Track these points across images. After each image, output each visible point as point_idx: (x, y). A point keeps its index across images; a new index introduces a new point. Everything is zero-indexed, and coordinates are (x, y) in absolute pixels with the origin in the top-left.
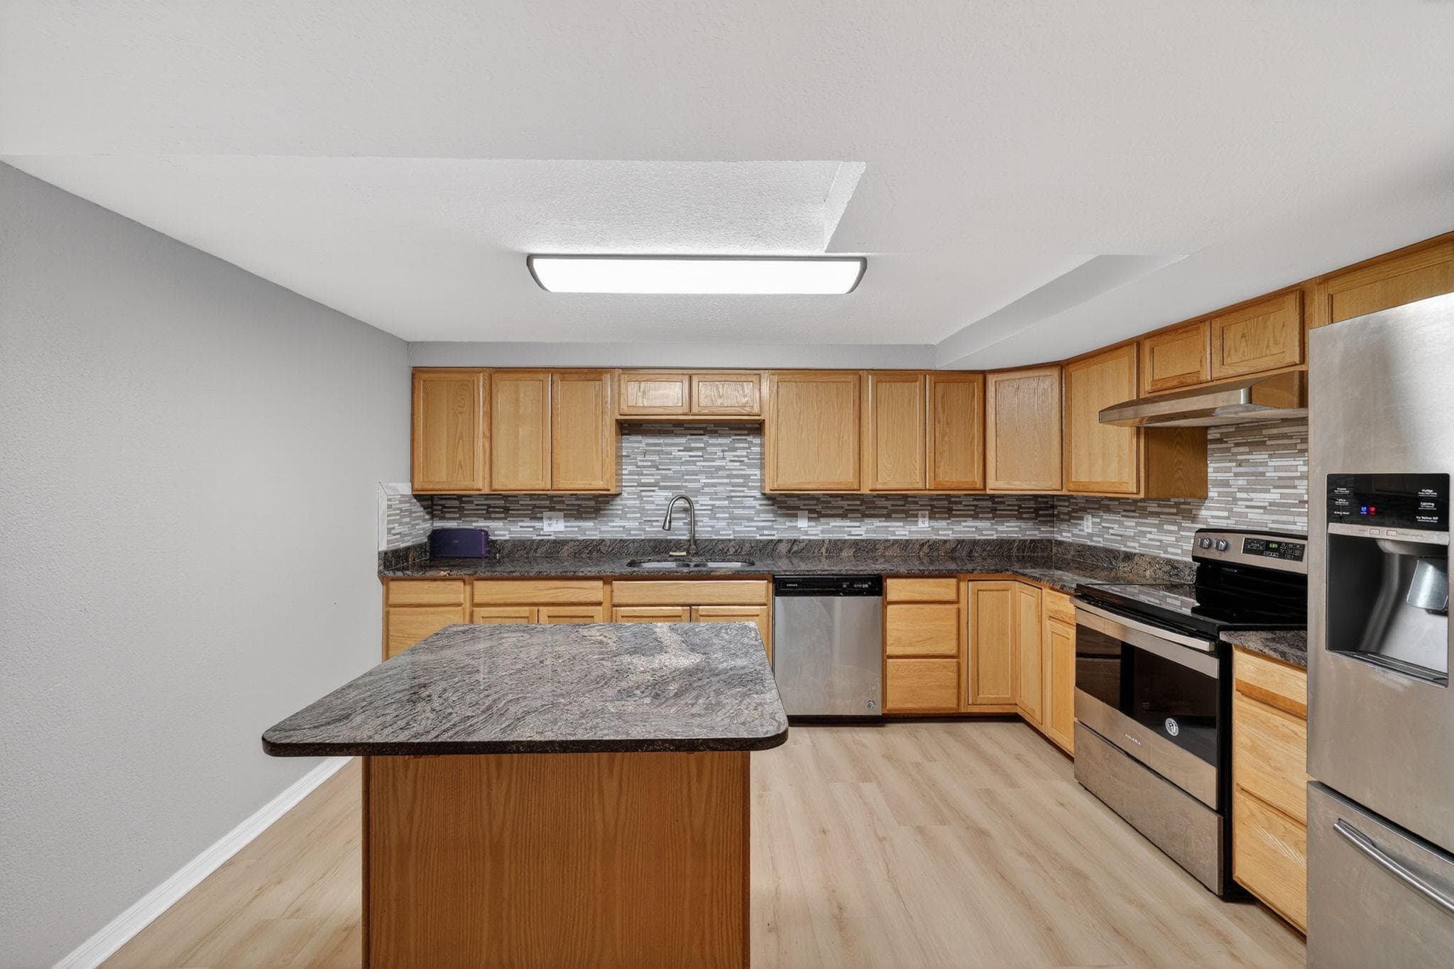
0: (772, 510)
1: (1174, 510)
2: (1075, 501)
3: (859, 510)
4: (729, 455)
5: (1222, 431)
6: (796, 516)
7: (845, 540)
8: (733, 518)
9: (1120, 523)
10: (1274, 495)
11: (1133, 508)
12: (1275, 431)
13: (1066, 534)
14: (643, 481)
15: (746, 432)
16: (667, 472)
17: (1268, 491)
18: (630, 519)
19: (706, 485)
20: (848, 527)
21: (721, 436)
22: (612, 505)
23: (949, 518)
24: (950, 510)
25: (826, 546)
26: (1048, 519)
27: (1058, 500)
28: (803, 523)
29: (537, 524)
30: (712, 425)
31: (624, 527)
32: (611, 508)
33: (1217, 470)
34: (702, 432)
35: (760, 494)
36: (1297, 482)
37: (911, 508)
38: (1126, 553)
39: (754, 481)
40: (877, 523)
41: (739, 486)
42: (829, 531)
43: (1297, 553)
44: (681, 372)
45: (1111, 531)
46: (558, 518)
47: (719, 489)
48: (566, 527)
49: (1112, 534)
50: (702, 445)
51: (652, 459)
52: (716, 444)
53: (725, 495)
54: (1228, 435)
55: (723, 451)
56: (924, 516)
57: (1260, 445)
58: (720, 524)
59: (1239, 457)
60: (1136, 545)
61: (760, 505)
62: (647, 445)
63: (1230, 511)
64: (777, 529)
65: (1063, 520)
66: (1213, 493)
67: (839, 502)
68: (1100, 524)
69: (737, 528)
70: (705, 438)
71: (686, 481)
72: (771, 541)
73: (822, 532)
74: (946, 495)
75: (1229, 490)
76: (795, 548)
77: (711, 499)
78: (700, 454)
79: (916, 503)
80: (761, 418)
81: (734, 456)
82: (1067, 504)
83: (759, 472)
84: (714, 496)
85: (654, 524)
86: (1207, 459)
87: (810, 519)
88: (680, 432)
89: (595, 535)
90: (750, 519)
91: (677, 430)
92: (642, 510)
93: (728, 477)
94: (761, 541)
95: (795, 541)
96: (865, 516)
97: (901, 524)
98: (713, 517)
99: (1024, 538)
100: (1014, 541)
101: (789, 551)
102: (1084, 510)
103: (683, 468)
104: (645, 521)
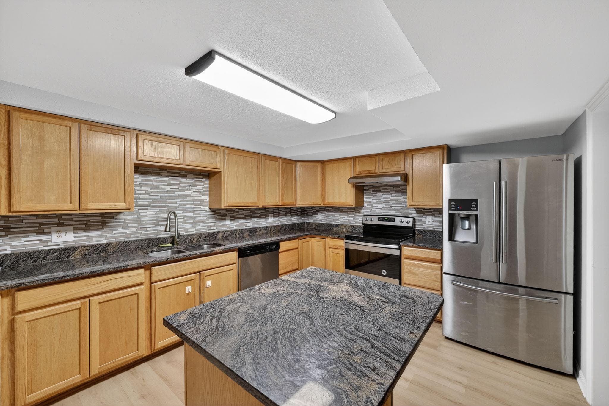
0: (214, 217)
1: (353, 210)
2: (314, 208)
3: (249, 215)
4: (193, 188)
5: (368, 187)
6: (224, 219)
7: (245, 229)
8: (195, 222)
9: (333, 215)
10: (384, 205)
11: (338, 210)
12: (384, 188)
13: (311, 220)
14: (139, 203)
15: (201, 177)
16: (156, 197)
17: (382, 204)
18: (129, 228)
19: (180, 205)
20: (246, 223)
21: (189, 178)
22: (116, 219)
23: (278, 217)
24: (279, 213)
25: (238, 232)
26: (304, 215)
27: (307, 208)
28: (228, 223)
29: (44, 238)
30: (184, 172)
31: (125, 233)
32: (114, 221)
33: (366, 198)
34: (178, 175)
35: (208, 209)
36: (390, 201)
37: (267, 213)
38: (336, 224)
39: (206, 202)
40: (256, 220)
41: (199, 205)
42: (239, 226)
43: (393, 220)
44: (178, 139)
45: (329, 218)
46: (66, 231)
47: (187, 207)
48: (75, 237)
49: (330, 219)
50: (178, 182)
51: (146, 189)
52: (185, 182)
53: (191, 210)
54: (371, 188)
55: (190, 186)
56: (271, 216)
57: (380, 191)
58: (188, 226)
59: (374, 195)
60: (339, 222)
61: (209, 215)
62: (143, 180)
63: (371, 210)
64: (217, 226)
65: (310, 215)
66: (365, 205)
67: (242, 212)
68: (325, 216)
69: (198, 228)
70: (180, 179)
71: (169, 203)
72: (215, 232)
73: (236, 226)
74: (278, 208)
75: (370, 204)
76: (226, 235)
77: (183, 213)
78: (177, 187)
79: (268, 211)
80: (220, 170)
81: (196, 189)
82: (311, 209)
83: (208, 198)
84: (185, 211)
85: (148, 229)
86: (364, 194)
87: (231, 220)
88: (164, 174)
89: (103, 241)
90: (204, 222)
91: (162, 173)
92: (139, 221)
93: (193, 200)
94: (209, 233)
95: (225, 231)
96: (252, 217)
97: (264, 220)
98: (184, 223)
99: (298, 222)
100: (296, 224)
101: (223, 236)
102: (318, 211)
103: (167, 195)
104: (141, 228)
